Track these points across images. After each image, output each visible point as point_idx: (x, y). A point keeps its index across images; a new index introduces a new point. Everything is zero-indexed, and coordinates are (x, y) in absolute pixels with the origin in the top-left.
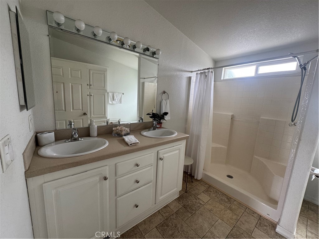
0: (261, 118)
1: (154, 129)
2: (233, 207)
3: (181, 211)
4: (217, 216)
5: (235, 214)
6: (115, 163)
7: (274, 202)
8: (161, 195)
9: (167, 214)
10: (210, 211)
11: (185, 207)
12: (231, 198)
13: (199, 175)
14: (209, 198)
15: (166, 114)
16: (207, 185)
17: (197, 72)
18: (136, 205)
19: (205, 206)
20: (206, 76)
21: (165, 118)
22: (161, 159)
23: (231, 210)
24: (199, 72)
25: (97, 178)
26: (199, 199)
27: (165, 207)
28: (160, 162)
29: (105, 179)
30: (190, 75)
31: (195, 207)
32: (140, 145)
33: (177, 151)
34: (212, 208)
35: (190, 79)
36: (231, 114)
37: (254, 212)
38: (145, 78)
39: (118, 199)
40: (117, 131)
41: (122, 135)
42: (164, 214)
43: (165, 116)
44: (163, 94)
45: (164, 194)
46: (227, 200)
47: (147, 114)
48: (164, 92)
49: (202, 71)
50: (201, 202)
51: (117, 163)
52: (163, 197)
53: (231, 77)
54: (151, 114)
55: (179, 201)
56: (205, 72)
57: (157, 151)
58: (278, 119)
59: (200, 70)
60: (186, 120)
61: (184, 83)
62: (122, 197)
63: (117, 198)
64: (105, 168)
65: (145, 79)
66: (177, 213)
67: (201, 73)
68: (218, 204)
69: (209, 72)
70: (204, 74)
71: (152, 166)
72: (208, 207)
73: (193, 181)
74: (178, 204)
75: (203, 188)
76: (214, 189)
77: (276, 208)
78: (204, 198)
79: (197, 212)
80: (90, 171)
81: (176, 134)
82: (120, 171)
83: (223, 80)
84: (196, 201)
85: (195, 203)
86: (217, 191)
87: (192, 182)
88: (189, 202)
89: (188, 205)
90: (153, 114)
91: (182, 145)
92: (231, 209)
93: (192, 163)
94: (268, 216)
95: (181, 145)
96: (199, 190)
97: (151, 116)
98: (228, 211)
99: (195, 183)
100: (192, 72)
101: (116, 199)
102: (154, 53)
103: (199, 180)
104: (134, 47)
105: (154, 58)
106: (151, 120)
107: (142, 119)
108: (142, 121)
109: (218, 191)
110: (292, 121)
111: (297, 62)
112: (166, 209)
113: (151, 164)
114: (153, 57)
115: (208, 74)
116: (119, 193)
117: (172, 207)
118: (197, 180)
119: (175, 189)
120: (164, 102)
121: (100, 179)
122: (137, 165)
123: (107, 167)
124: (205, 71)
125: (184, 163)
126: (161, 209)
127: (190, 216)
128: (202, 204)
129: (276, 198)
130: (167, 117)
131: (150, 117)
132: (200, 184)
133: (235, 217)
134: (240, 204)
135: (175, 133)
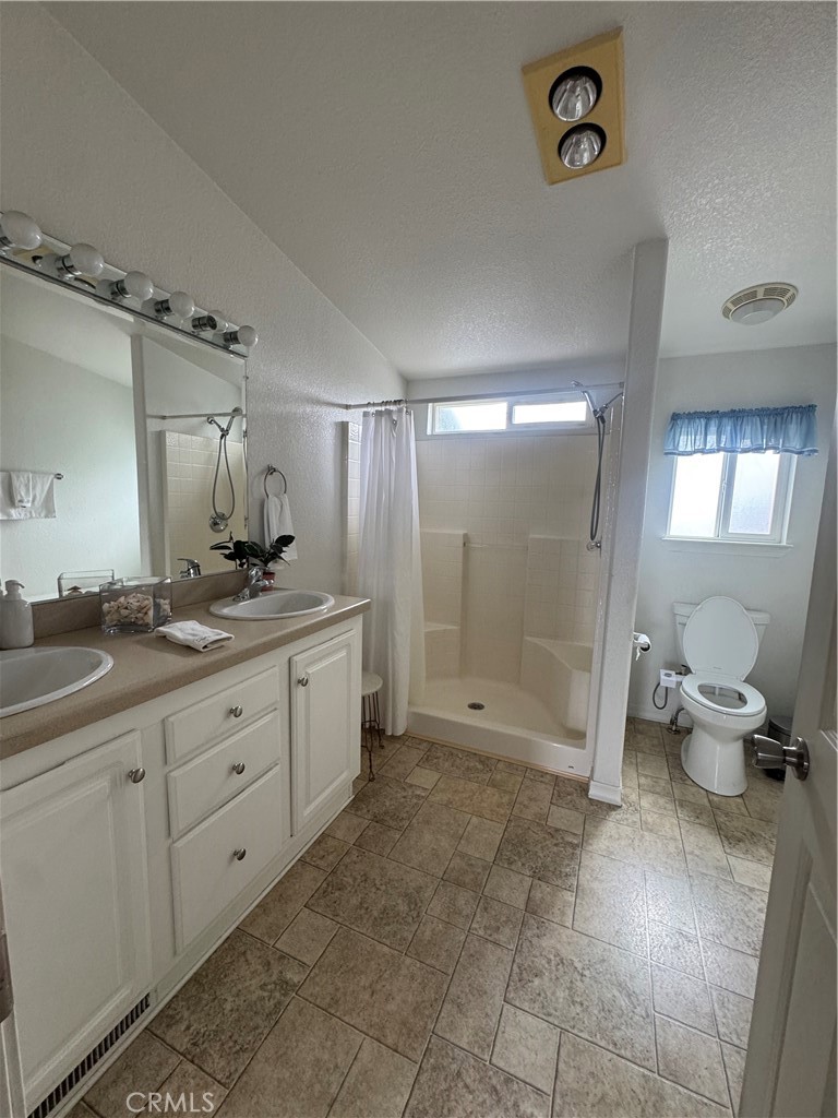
0: (531, 536)
1: (253, 595)
2: (499, 777)
3: (371, 833)
4: (467, 810)
5: (505, 792)
6: (160, 719)
7: (576, 736)
8: (308, 803)
9: (331, 858)
10: (449, 803)
11: (376, 819)
12: (488, 758)
13: (399, 723)
14: (437, 776)
15: (286, 540)
16: (425, 744)
17: (365, 409)
18: (235, 854)
19: (431, 798)
20: (394, 423)
21: (282, 555)
22: (303, 682)
23: (494, 786)
24: (372, 410)
25: (103, 783)
26: (411, 786)
27: (318, 842)
28: (300, 691)
29: (136, 777)
30: (342, 415)
31: (407, 809)
32: (237, 645)
33: (343, 653)
34: (449, 796)
35: (343, 428)
36: (461, 532)
37: (544, 774)
38: (164, 418)
39: (179, 844)
40: (124, 612)
41: (147, 624)
42: (322, 863)
43: (284, 549)
44: (269, 477)
45: (315, 798)
46: (480, 767)
47: (213, 548)
48: (271, 470)
49: (379, 408)
50: (418, 793)
51: (169, 716)
52: (312, 806)
53: (451, 430)
54: (231, 545)
55: (357, 809)
56: (389, 412)
57: (287, 659)
58: (563, 538)
59: (374, 405)
60: (343, 557)
61: (329, 437)
62: (191, 836)
63: (174, 842)
64: (128, 739)
65: (167, 421)
66: (359, 844)
67: (379, 414)
68: (462, 782)
69: (400, 411)
70: (385, 415)
71: (275, 709)
72: (437, 798)
73: (385, 743)
74: (356, 821)
75: (415, 755)
76: (446, 749)
77: (584, 748)
78: (425, 778)
79: (414, 821)
80: (75, 761)
81: (332, 602)
82: (181, 743)
83: (432, 435)
84: (405, 794)
85: (403, 800)
86: (452, 752)
87: (382, 747)
88: (388, 804)
89: (386, 813)
90: (238, 544)
91: (354, 631)
92: (493, 784)
93: (379, 686)
94: (571, 770)
95: (352, 633)
96: (404, 762)
97: (227, 552)
98: (490, 790)
99: (390, 749)
100: (347, 407)
101: (171, 845)
102: (232, 338)
103: (399, 738)
104: (162, 307)
105: (233, 352)
106: (231, 565)
107: (196, 567)
108: (195, 573)
109: (455, 752)
110: (593, 538)
111: (585, 403)
112: (323, 845)
113: (273, 704)
114: (226, 348)
115: (400, 417)
116: (179, 824)
117: (339, 834)
118: (393, 738)
119: (344, 776)
120: (273, 506)
121: (114, 784)
122: (235, 712)
123: (136, 735)
124: (388, 407)
125: (360, 689)
126: (307, 852)
127: (398, 836)
128: (423, 794)
129: (581, 727)
130: (289, 553)
131: (227, 557)
132: (404, 749)
133: (506, 799)
134: (511, 766)
135: (327, 600)
